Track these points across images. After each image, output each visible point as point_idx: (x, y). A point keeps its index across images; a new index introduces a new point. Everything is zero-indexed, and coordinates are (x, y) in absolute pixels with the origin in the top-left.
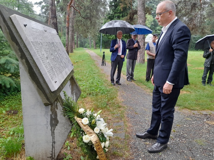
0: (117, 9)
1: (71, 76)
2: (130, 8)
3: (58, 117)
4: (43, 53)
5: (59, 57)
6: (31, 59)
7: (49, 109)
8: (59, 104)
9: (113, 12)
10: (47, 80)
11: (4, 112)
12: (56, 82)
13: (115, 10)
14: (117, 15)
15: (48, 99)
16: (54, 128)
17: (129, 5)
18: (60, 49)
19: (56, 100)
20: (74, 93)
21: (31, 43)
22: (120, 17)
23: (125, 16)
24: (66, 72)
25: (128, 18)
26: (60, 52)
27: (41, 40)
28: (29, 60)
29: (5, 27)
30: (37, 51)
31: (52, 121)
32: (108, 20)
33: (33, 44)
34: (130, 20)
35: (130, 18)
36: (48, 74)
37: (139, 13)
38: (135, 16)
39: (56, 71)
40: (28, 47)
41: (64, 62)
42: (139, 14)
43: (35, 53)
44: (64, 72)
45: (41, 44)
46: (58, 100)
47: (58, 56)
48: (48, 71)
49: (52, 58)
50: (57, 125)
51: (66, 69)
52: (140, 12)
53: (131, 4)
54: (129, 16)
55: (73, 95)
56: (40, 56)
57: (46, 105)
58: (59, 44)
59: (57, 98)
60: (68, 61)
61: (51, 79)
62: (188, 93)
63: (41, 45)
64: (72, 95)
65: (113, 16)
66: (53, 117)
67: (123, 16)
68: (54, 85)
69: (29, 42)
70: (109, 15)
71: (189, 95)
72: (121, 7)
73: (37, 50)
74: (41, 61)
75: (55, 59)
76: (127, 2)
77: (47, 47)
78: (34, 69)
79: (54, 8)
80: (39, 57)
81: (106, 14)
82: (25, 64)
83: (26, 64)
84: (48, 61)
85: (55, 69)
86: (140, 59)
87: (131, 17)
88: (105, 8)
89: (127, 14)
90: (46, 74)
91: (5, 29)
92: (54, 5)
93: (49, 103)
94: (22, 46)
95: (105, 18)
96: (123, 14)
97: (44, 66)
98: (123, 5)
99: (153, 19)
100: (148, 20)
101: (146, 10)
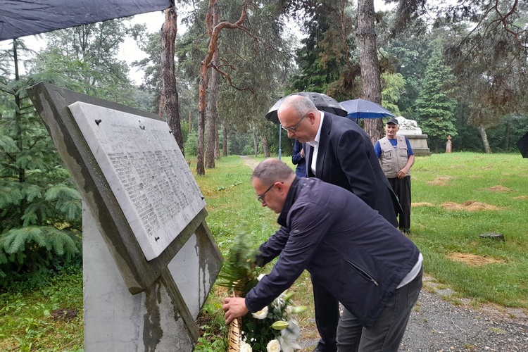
0: (314, 65)
1: (198, 225)
2: (343, 61)
3: (161, 322)
4: (132, 176)
5: (171, 181)
6: (105, 191)
7: (143, 304)
8: (163, 290)
9: (304, 73)
10: (137, 235)
11: (46, 312)
12: (159, 238)
13: (308, 68)
14: (313, 78)
15: (138, 277)
16: (152, 348)
17: (341, 55)
18: (174, 164)
19: (156, 282)
20: (207, 265)
21: (108, 157)
22: (323, 82)
23: (333, 80)
24: (184, 215)
25: (341, 85)
26: (173, 171)
27: (131, 147)
28: (100, 192)
29: (57, 129)
30: (119, 172)
31: (149, 333)
32: (293, 90)
33: (111, 158)
34: (345, 87)
35: (346, 83)
36: (141, 222)
37: (365, 72)
38: (356, 79)
39: (160, 213)
40: (102, 165)
41: (183, 192)
42: (365, 73)
43: (114, 177)
44: (180, 214)
45: (131, 157)
46: (162, 281)
47: (167, 180)
48: (141, 216)
49: (154, 184)
50: (158, 341)
51: (185, 209)
52: (367, 70)
53: (344, 53)
54: (342, 79)
55: (204, 270)
56: (125, 184)
57: (134, 291)
58: (173, 153)
59: (160, 277)
60: (192, 189)
61: (146, 231)
62: (499, 262)
63: (129, 159)
64: (201, 270)
65: (306, 82)
66: (151, 321)
67: (328, 81)
68: (153, 247)
69: (104, 155)
70: (296, 80)
71: (502, 268)
72: (322, 60)
73: (120, 170)
74: (126, 193)
75: (159, 188)
76: (335, 49)
77: (144, 162)
78: (111, 213)
79: (171, 72)
80: (123, 185)
81: (289, 77)
82: (93, 201)
83: (96, 202)
84: (142, 193)
85: (158, 210)
87: (349, 82)
88: (286, 65)
89: (339, 75)
90: (137, 221)
91: (57, 131)
92: (171, 66)
93: (140, 287)
94: (88, 165)
95: (288, 87)
96: (328, 75)
97: (132, 204)
98: (326, 57)
99: (403, 82)
100: (392, 85)
101: (381, 65)
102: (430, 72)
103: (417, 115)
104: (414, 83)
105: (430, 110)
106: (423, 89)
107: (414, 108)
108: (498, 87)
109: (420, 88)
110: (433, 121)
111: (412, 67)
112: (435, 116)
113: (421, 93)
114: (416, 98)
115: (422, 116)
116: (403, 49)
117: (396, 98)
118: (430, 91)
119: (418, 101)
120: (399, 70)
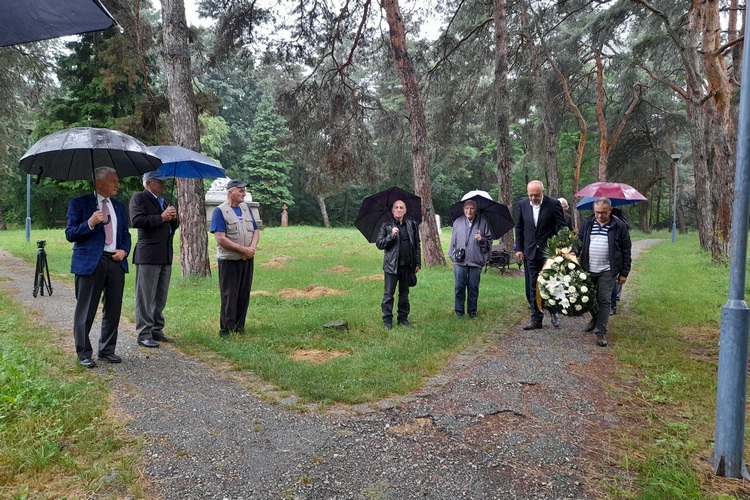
0: (90, 85)
2: (140, 89)
9: (73, 96)
13: (81, 88)
14: (91, 106)
17: (137, 78)
22: (107, 114)
23: (123, 114)
25: (138, 122)
32: (53, 121)
34: (144, 127)
35: (145, 122)
37: (175, 109)
38: (160, 116)
42: (176, 111)
52: (178, 107)
53: (142, 76)
54: (139, 114)
62: (343, 354)
65: (77, 110)
67: (115, 113)
70: (58, 106)
71: (348, 361)
72: (106, 80)
76: (127, 68)
86: (193, 260)
87: (150, 120)
89: (134, 107)
95: (43, 115)
96: (116, 104)
98: (113, 77)
99: (227, 130)
100: (212, 132)
101: (198, 101)
102: (260, 121)
103: (246, 176)
104: (240, 133)
105: (262, 170)
106: (252, 141)
107: (242, 165)
108: (336, 149)
109: (249, 140)
110: (265, 185)
111: (238, 110)
112: (268, 178)
113: (250, 147)
114: (244, 153)
115: (251, 178)
116: (224, 84)
117: (217, 150)
118: (262, 145)
119: (246, 157)
120: (219, 113)
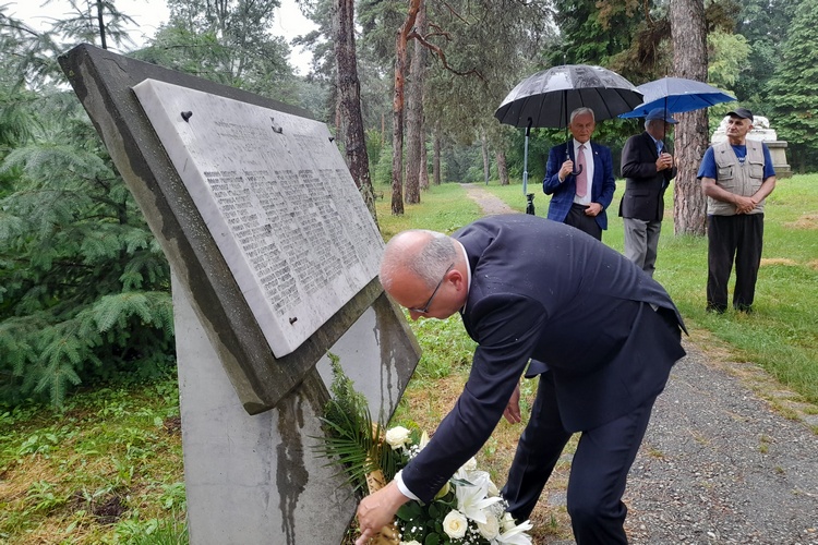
0: (586, 24)
1: (377, 295)
2: (639, 16)
3: (305, 458)
4: (250, 211)
5: (327, 222)
6: (200, 238)
7: (274, 427)
8: (307, 407)
9: (569, 40)
10: (258, 314)
11: (158, 421)
12: (295, 319)
13: (577, 29)
14: (585, 48)
15: (257, 386)
16: (291, 499)
17: (636, 4)
18: (335, 193)
19: (294, 391)
20: (393, 361)
21: (205, 178)
22: (601, 54)
23: (619, 50)
24: (349, 279)
25: (634, 57)
26: (332, 205)
27: (253, 163)
28: (190, 239)
29: (112, 127)
30: (224, 204)
31: (286, 474)
33: (210, 181)
34: (641, 61)
35: (642, 53)
36: (263, 291)
37: (678, 30)
38: (661, 45)
39: (302, 276)
40: (193, 193)
41: (349, 240)
42: (679, 32)
43: (215, 212)
44: (342, 278)
45: (251, 179)
46: (305, 392)
47: (319, 219)
48: (263, 281)
49: (293, 227)
50: (301, 490)
51: (352, 269)
52: (682, 27)
54: (636, 45)
55: (388, 368)
56: (236, 225)
57: (252, 409)
58: (334, 174)
59: (300, 384)
60: (366, 236)
61: (271, 307)
63: (246, 184)
64: (385, 367)
66: (289, 457)
67: (610, 51)
68: (285, 335)
69: (197, 174)
70: (554, 53)
72: (602, 14)
73: (228, 201)
74: (237, 241)
75: (304, 233)
77: (275, 189)
78: (210, 275)
79: (348, 47)
80: (230, 227)
81: (542, 48)
82: (178, 256)
83: (183, 256)
84: (268, 241)
85: (298, 270)
86: (689, 215)
87: (648, 51)
88: (538, 29)
89: (630, 39)
90: (256, 289)
91: (112, 132)
92: (349, 37)
93: (262, 402)
94: (168, 191)
96: (611, 41)
97: (247, 260)
98: (609, 9)
99: (746, 50)
100: (726, 56)
101: (709, 16)
102: (798, 29)
103: (769, 107)
104: (766, 51)
105: (794, 97)
106: (783, 60)
107: (765, 95)
109: (778, 58)
110: (798, 117)
111: (765, 21)
112: (803, 108)
113: (778, 69)
114: (769, 78)
115: (777, 109)
117: (732, 79)
118: (796, 64)
119: (772, 83)
120: (738, 29)
